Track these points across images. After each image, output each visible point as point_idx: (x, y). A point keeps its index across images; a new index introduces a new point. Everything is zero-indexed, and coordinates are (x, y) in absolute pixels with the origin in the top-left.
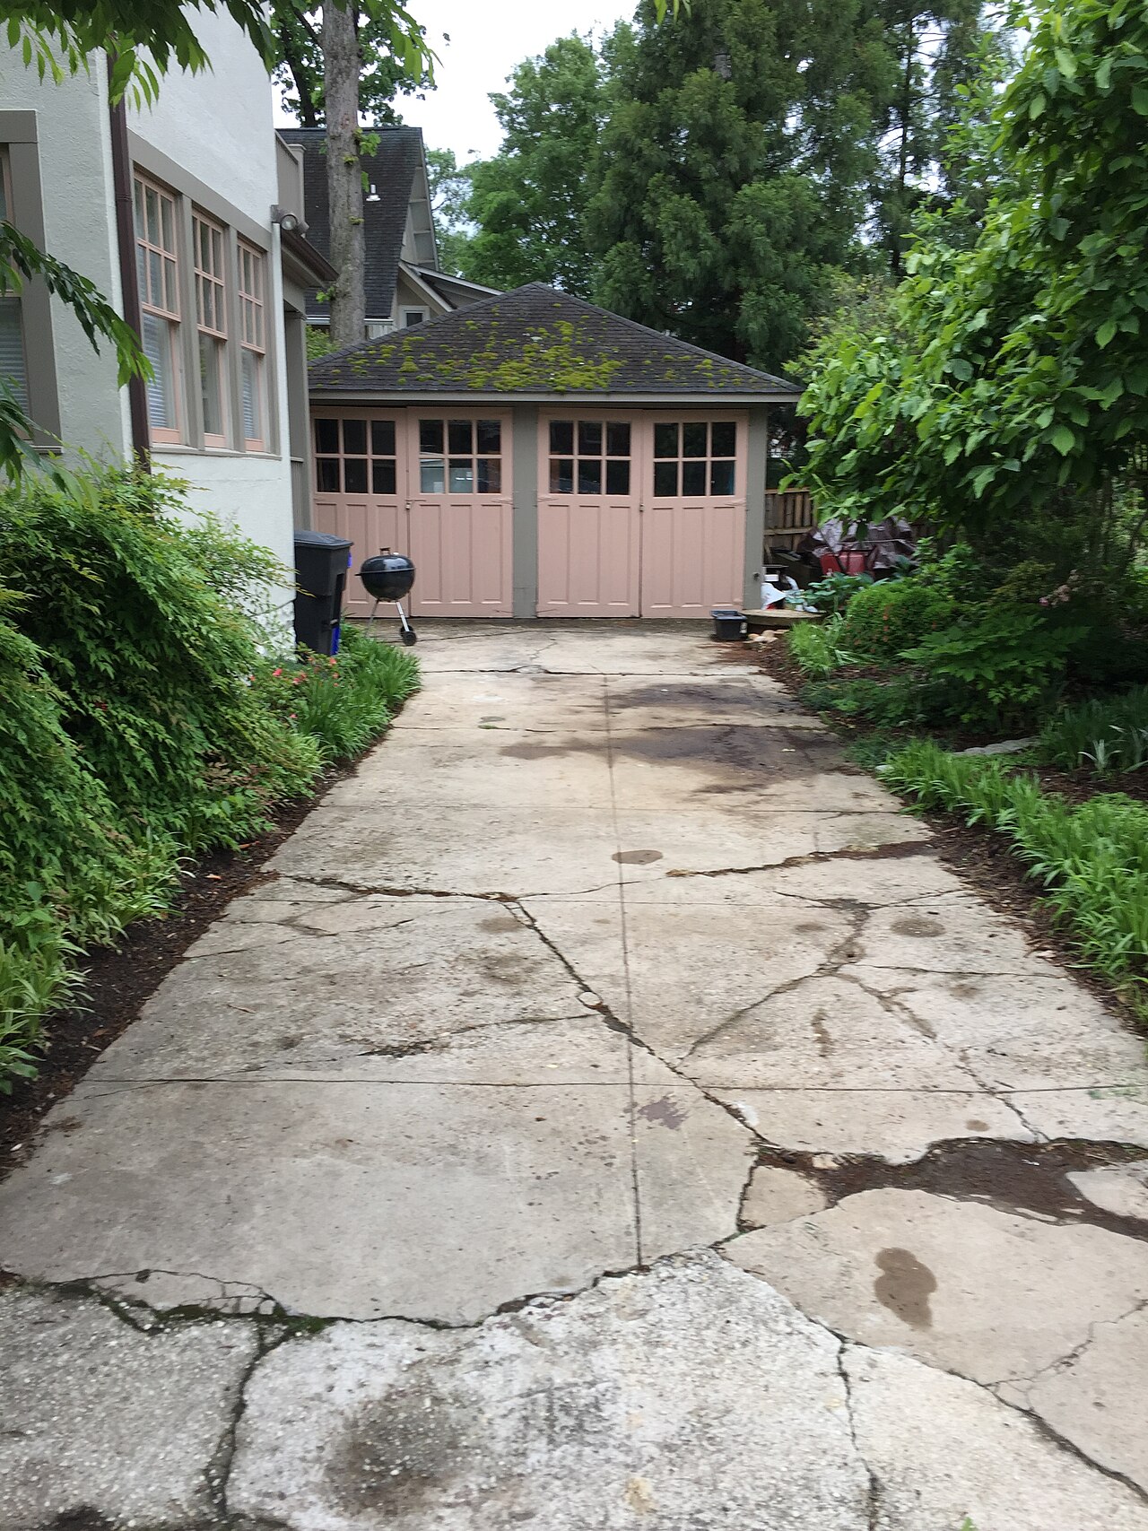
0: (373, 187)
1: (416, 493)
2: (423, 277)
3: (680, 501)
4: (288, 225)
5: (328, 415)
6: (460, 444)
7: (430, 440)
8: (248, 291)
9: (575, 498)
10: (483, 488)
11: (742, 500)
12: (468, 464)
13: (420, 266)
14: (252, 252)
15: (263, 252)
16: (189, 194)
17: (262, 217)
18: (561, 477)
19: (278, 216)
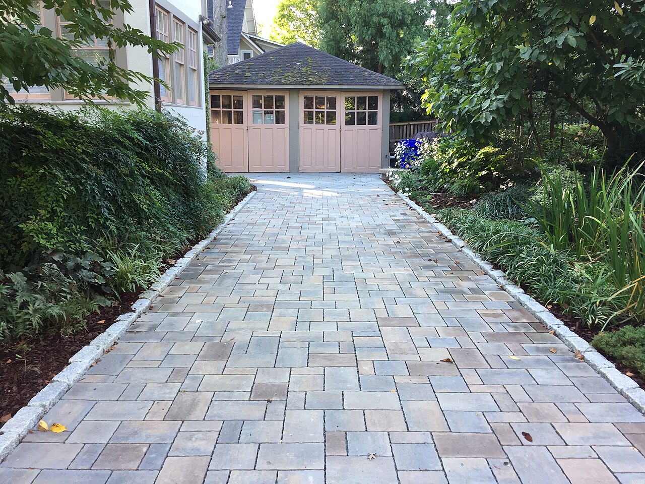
0: (230, 2)
1: (251, 124)
2: (250, 38)
3: (356, 127)
4: (205, 22)
5: (216, 93)
6: (268, 105)
7: (256, 104)
8: (191, 47)
9: (314, 126)
10: (277, 122)
11: (381, 127)
12: (272, 113)
13: (249, 34)
14: (193, 32)
15: (196, 32)
16: (173, 12)
17: (196, 19)
18: (309, 118)
19: (202, 19)
